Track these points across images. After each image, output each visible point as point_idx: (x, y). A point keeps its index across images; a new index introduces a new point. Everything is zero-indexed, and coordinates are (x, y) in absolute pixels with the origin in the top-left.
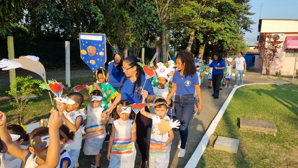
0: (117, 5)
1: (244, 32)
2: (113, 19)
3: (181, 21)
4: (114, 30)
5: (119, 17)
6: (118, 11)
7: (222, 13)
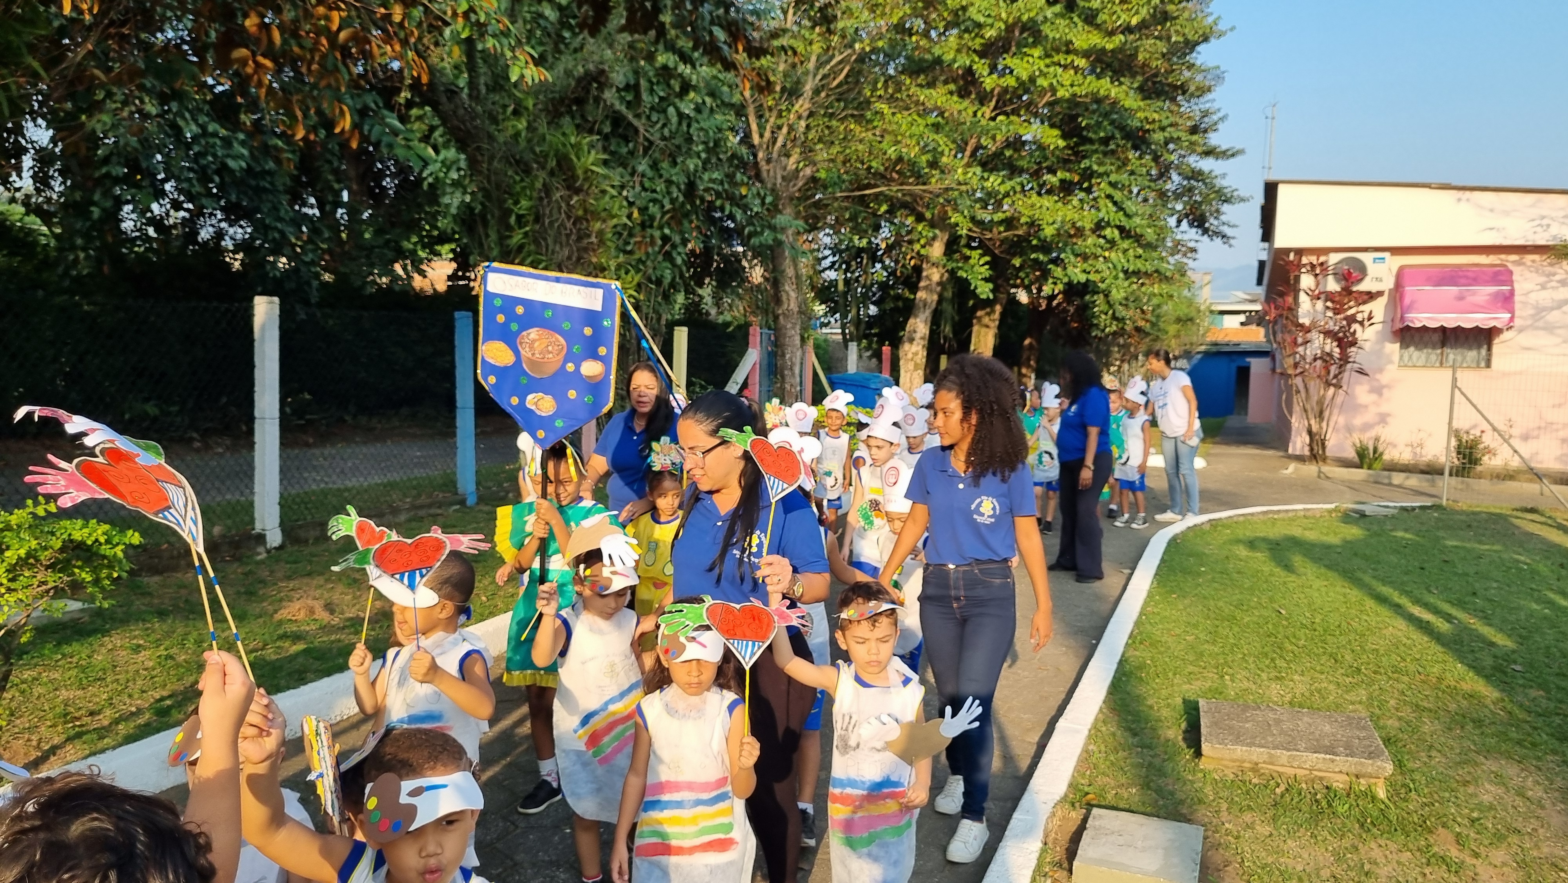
0: (540, 106)
1: (1192, 244)
2: (518, 178)
3: (878, 186)
4: (526, 234)
5: (552, 169)
6: (543, 138)
7: (1081, 148)
